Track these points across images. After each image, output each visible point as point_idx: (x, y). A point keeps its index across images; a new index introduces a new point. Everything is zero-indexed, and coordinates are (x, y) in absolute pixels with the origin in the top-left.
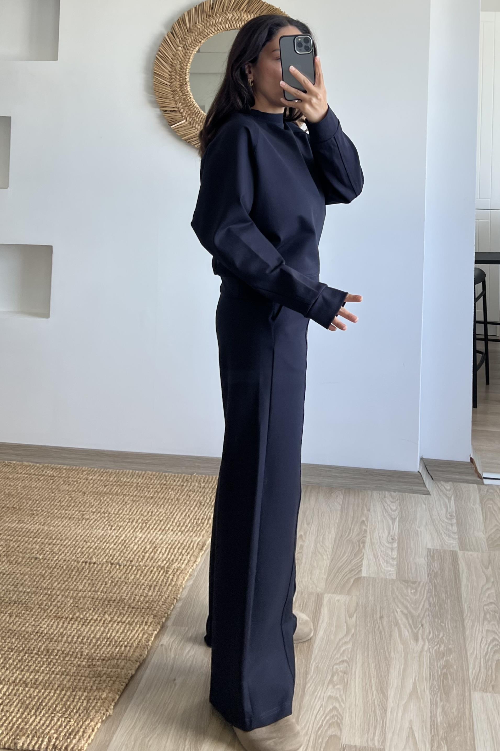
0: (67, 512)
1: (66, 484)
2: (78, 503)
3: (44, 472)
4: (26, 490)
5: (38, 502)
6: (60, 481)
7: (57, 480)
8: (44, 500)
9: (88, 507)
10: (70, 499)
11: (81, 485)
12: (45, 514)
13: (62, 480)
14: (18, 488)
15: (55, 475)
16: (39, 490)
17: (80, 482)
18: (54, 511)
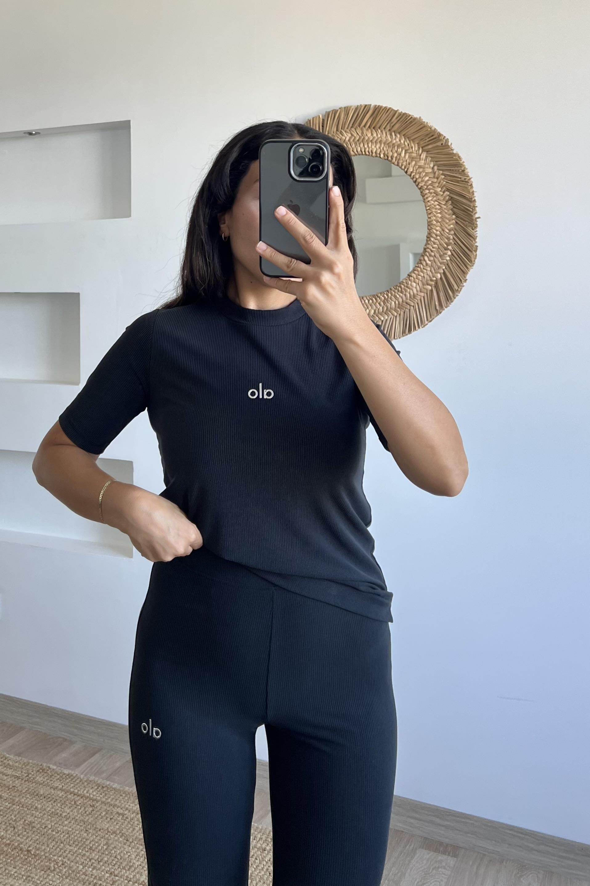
0: (94, 871)
1: (107, 819)
2: (113, 858)
3: (85, 792)
4: (54, 821)
5: (62, 845)
6: (101, 811)
7: (99, 808)
8: (71, 842)
9: (124, 868)
10: (105, 847)
11: (126, 822)
12: (65, 870)
13: (105, 807)
14: (44, 814)
15: (99, 798)
16: (70, 822)
17: (127, 818)
18: (78, 867)
